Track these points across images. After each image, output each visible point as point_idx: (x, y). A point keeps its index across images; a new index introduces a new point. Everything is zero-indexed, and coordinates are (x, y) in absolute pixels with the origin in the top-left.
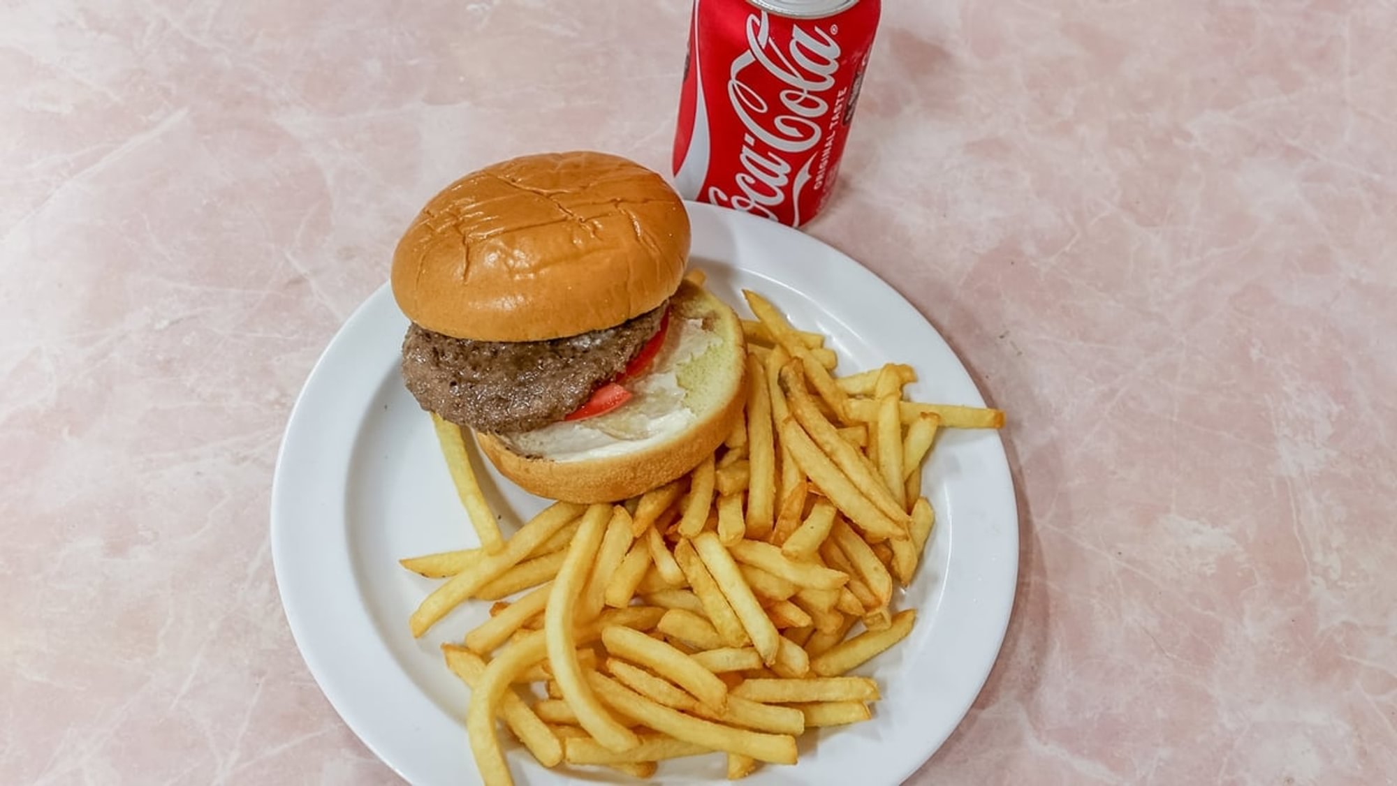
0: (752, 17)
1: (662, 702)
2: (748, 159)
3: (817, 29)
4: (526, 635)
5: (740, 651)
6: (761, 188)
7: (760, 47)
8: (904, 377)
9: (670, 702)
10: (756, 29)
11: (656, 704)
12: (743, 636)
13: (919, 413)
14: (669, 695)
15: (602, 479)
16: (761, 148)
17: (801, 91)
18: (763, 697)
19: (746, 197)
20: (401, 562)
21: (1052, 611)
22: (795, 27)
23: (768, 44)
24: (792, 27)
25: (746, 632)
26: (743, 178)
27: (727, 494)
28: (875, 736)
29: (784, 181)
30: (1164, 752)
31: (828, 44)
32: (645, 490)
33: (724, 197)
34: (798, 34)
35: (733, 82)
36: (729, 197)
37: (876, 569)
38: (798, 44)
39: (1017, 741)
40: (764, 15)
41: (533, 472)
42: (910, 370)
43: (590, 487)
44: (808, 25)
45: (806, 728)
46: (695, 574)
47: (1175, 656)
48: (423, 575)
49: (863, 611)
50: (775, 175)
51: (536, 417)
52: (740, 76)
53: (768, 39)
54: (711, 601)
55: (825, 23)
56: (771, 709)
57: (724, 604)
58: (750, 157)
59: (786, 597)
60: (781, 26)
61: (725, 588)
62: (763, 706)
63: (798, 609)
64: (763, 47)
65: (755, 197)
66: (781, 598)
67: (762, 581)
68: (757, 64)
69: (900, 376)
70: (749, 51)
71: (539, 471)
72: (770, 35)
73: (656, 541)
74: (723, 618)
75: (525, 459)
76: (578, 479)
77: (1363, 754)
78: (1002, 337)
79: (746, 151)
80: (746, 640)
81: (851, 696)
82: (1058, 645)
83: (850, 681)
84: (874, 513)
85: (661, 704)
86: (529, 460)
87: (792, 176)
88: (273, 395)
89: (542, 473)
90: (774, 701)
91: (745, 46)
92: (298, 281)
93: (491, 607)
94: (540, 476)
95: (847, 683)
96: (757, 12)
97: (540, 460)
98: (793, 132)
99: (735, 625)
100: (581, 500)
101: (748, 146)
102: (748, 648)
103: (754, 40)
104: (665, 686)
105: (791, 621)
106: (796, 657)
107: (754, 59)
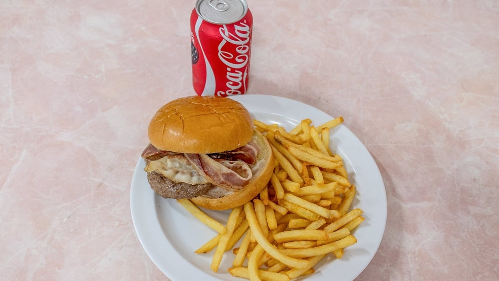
0: (221, 28)
1: (306, 248)
2: (230, 76)
3: (241, 23)
4: (251, 253)
5: (319, 221)
6: (235, 84)
7: (227, 37)
8: (308, 122)
9: (309, 246)
10: (223, 32)
11: (305, 249)
12: (317, 216)
13: (321, 129)
14: (307, 244)
15: (247, 193)
16: (233, 70)
17: (242, 45)
18: (333, 230)
19: (231, 89)
20: (195, 252)
21: (385, 167)
22: (235, 25)
23: (229, 35)
24: (234, 26)
25: (317, 214)
26: (229, 84)
27: (284, 180)
28: (368, 225)
29: (241, 78)
30: (439, 189)
31: (245, 27)
32: (260, 191)
33: (223, 93)
34: (237, 27)
35: (220, 52)
36: (225, 92)
37: (340, 178)
38: (238, 31)
39: (400, 207)
40: (224, 26)
41: (224, 202)
42: (309, 119)
43: (244, 198)
44: (238, 23)
45: (350, 231)
46: (290, 207)
47: (424, 162)
48: (205, 253)
49: (343, 191)
50: (238, 78)
51: (207, 187)
52: (222, 50)
53: (228, 33)
54: (300, 212)
55: (242, 21)
56: (338, 232)
57: (305, 210)
58: (230, 75)
59: (320, 199)
60: (231, 27)
61: (302, 206)
62: (335, 232)
63: (325, 201)
64: (228, 36)
65: (233, 88)
66: (319, 200)
67: (311, 198)
68: (228, 43)
69: (307, 122)
70: (224, 40)
71: (226, 200)
72: (229, 31)
73: (272, 204)
74: (307, 214)
75: (219, 199)
76: (239, 197)
77: (487, 163)
78: (319, 99)
79: (228, 74)
80: (319, 216)
81: (355, 216)
82: (393, 175)
83: (353, 212)
84: (329, 162)
85: (307, 248)
86: (221, 198)
87: (242, 76)
88: (117, 223)
89: (226, 201)
90: (336, 229)
91: (222, 39)
92: (100, 185)
93: (233, 252)
94: (226, 202)
95: (352, 212)
96: (222, 26)
97: (224, 197)
98: (241, 60)
99: (312, 214)
100: (242, 204)
101: (229, 72)
102: (320, 218)
103: (224, 35)
104: (304, 243)
105: (325, 205)
106: (335, 213)
107: (226, 41)
